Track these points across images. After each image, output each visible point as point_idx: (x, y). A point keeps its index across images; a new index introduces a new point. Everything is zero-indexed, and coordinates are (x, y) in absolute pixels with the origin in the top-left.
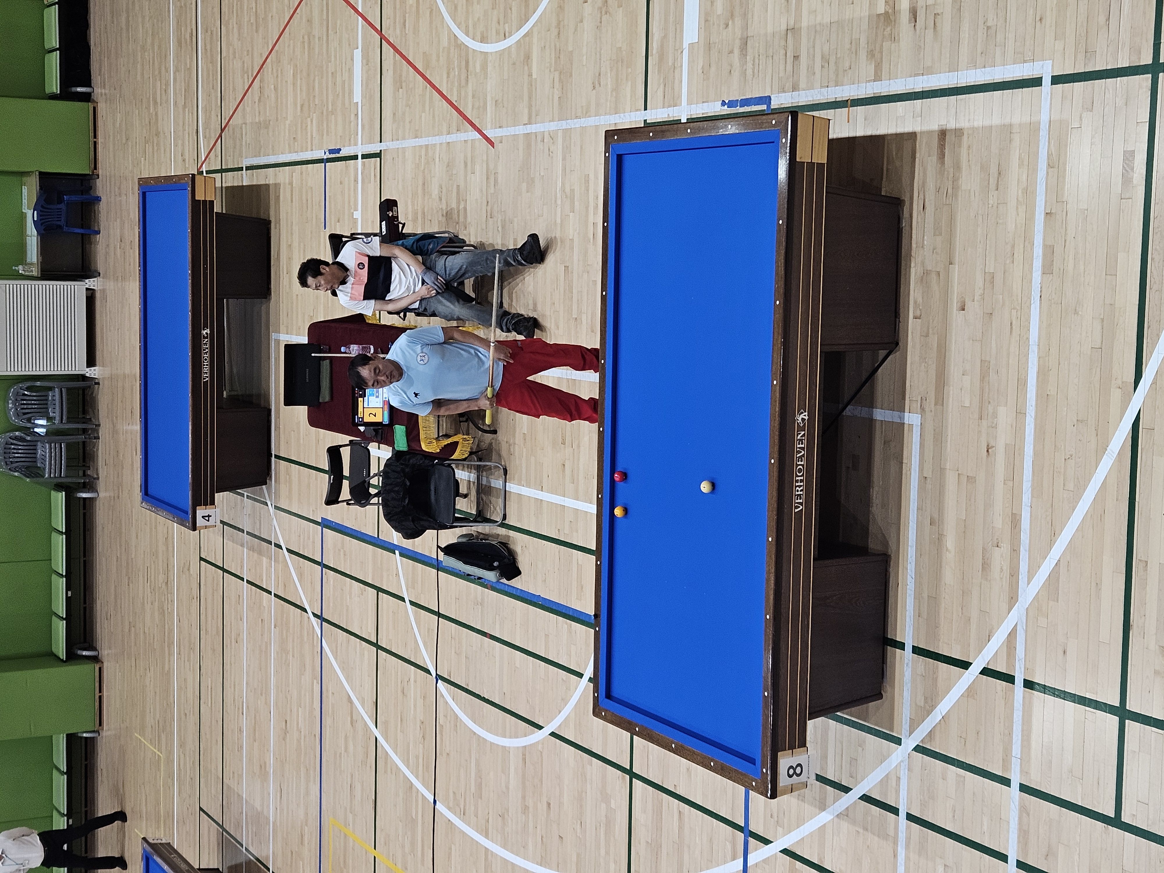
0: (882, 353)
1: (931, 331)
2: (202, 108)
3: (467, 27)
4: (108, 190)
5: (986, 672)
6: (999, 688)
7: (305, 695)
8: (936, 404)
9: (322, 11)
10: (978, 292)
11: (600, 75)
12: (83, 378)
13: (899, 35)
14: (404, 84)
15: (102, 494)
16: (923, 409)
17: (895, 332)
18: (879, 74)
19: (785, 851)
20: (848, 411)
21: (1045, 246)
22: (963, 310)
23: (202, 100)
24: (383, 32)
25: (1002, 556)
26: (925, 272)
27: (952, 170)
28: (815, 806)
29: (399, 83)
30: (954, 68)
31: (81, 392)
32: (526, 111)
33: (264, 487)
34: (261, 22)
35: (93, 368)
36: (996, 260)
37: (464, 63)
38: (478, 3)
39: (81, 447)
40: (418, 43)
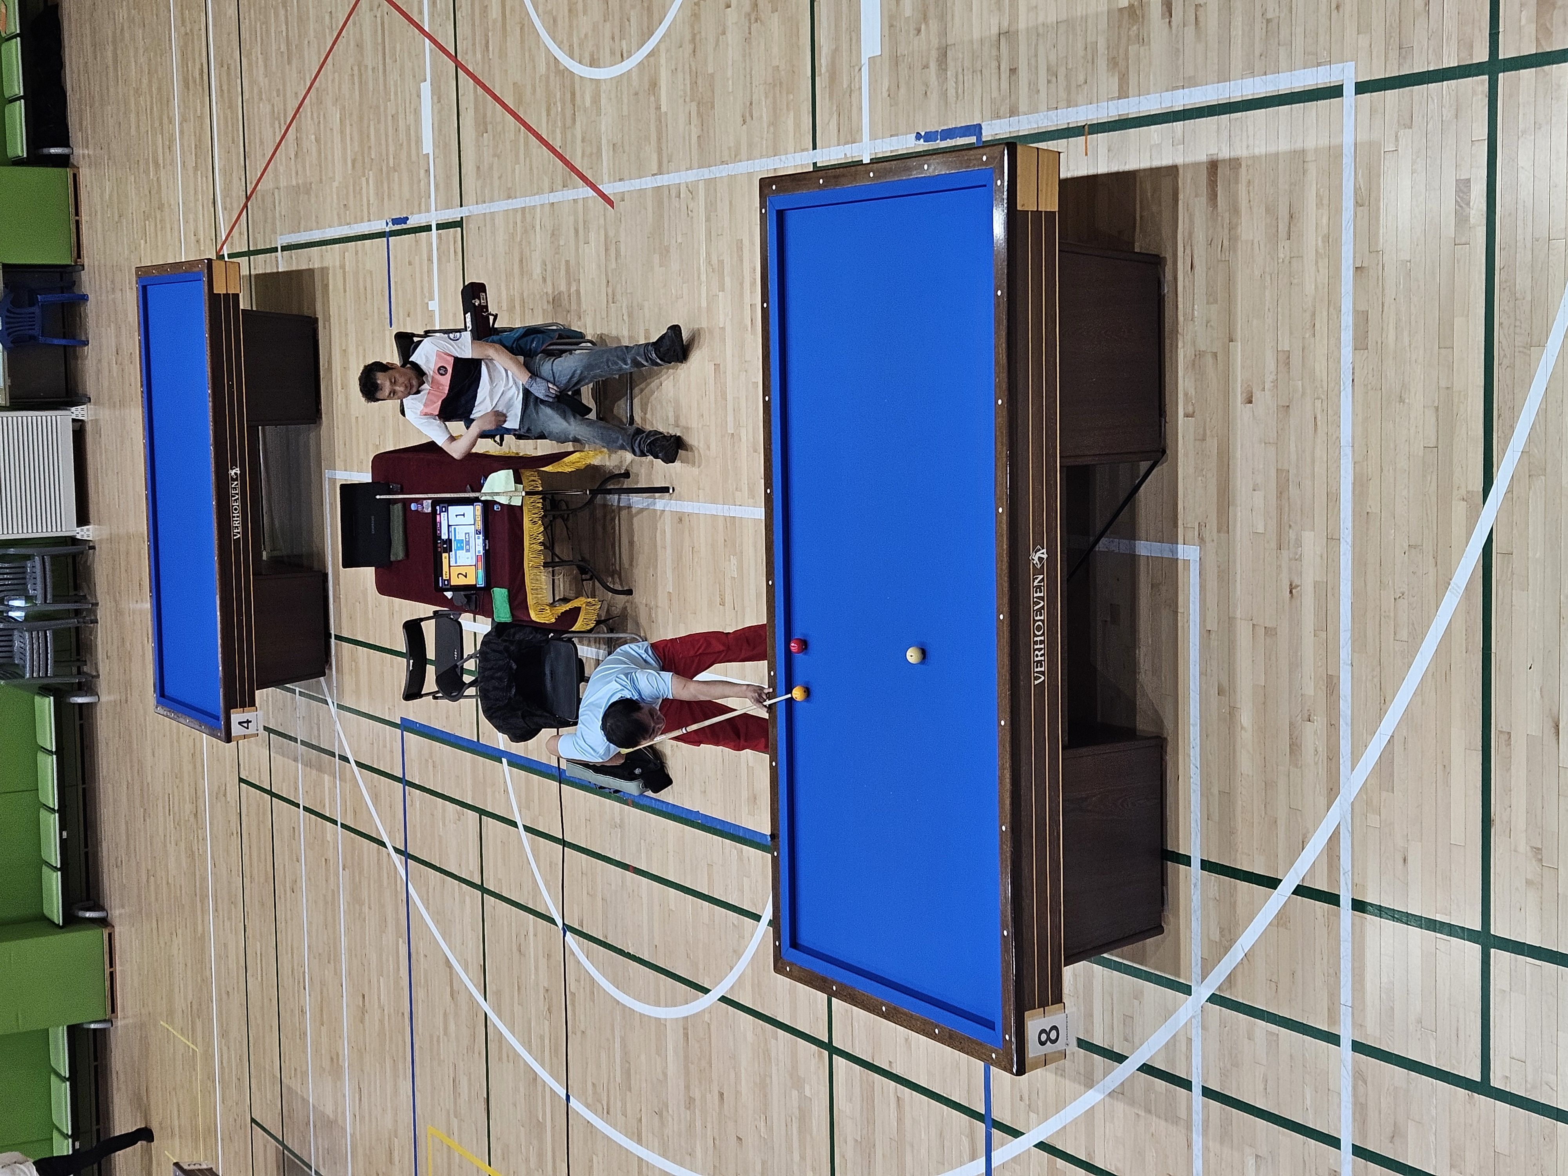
0: (1144, 466)
1: (1208, 433)
2: (220, 170)
3: (571, 47)
5: (1301, 891)
6: (1319, 914)
7: (388, 960)
8: (1219, 531)
9: (376, 32)
10: (1269, 378)
11: (751, 104)
12: (73, 540)
13: (1149, 35)
14: (489, 127)
15: (104, 698)
16: (1202, 540)
17: (1160, 436)
18: (1125, 89)
19: (1041, 1146)
20: (1103, 545)
21: (1356, 312)
22: (1250, 402)
23: (220, 158)
24: (459, 58)
25: (1315, 733)
26: (1197, 353)
27: (1227, 214)
28: (1080, 1083)
29: (482, 126)
30: (1224, 77)
31: (70, 560)
32: (655, 157)
33: (322, 678)
34: (294, 50)
35: (85, 528)
36: (1291, 333)
37: (568, 96)
38: (585, 12)
39: (73, 634)
40: (506, 71)
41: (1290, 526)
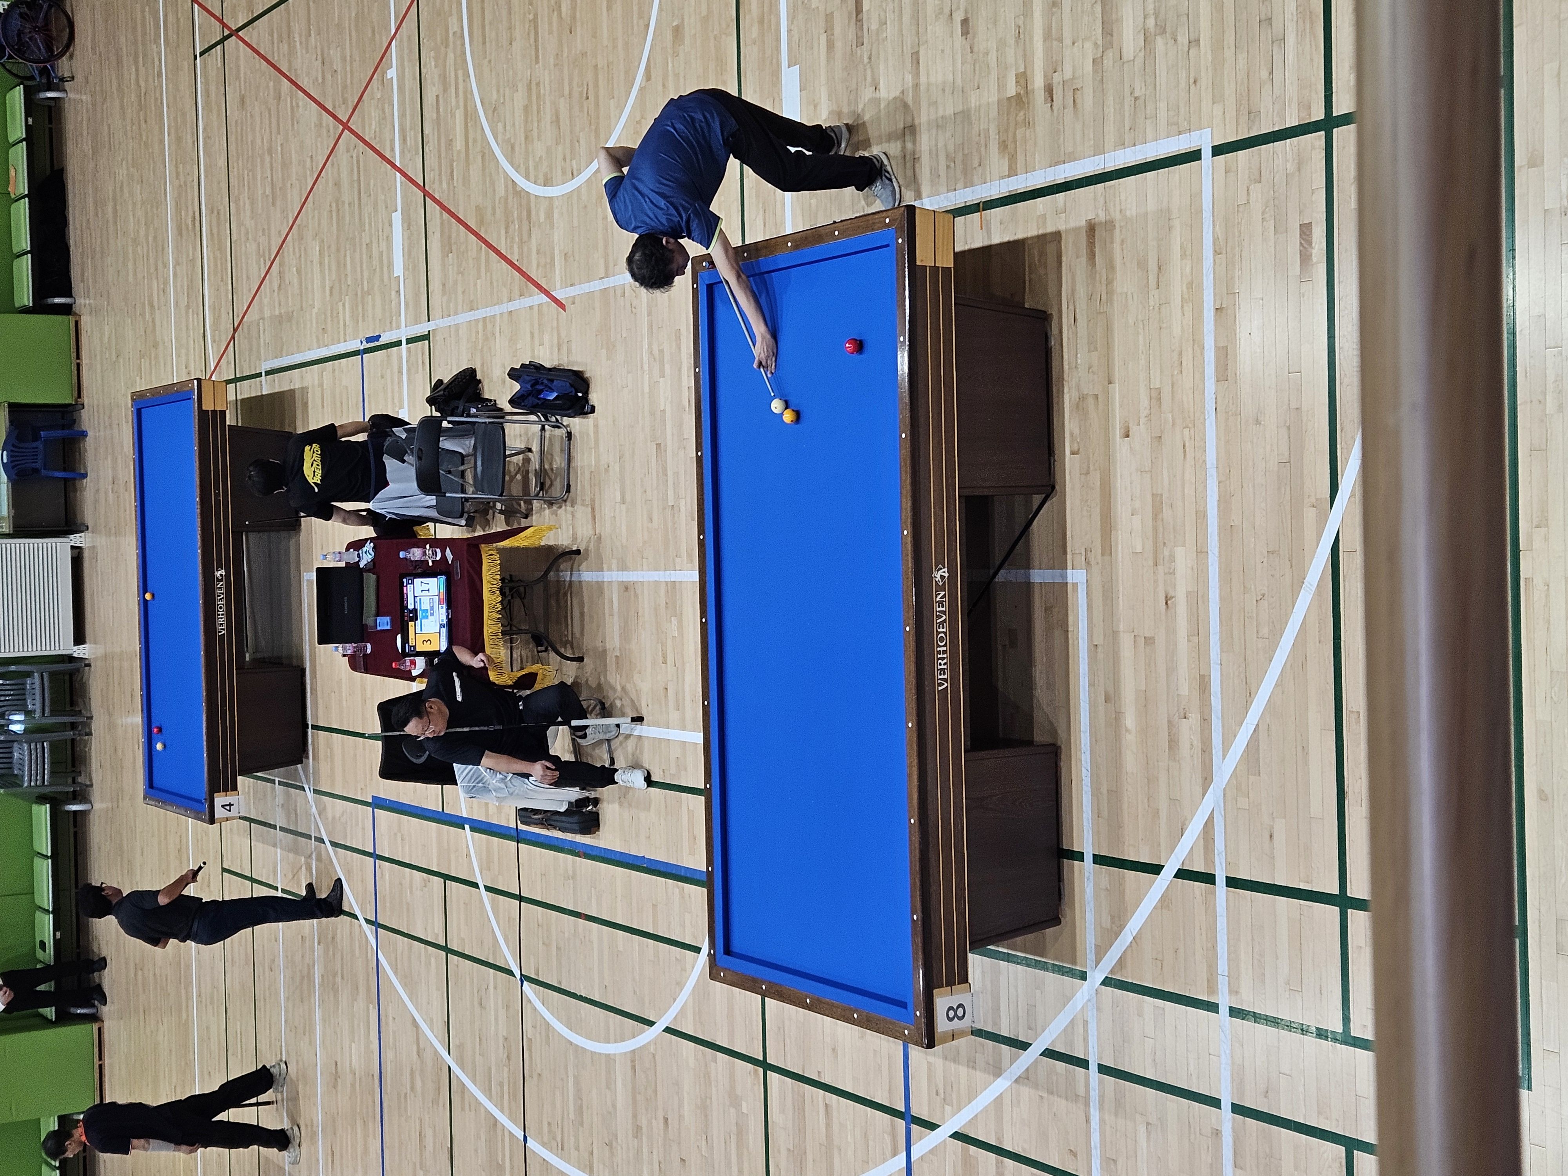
0: (1037, 499)
1: (1091, 467)
2: (209, 306)
3: (527, 170)
4: (96, 423)
5: (1181, 874)
6: (1197, 893)
7: (359, 1025)
8: (1103, 555)
9: (352, 170)
10: (1144, 413)
12: (70, 659)
13: (1034, 119)
14: (454, 248)
15: (97, 806)
16: (1088, 562)
17: (1050, 473)
18: (1014, 168)
19: (956, 1136)
20: (1001, 576)
21: (1217, 348)
22: (1128, 436)
23: (210, 296)
24: (427, 188)
25: (1191, 728)
26: (1081, 396)
27: (1104, 271)
28: (989, 1073)
29: (448, 247)
30: (1099, 150)
31: (67, 678)
32: (602, 261)
33: (299, 766)
34: (278, 193)
35: (81, 647)
36: (1161, 372)
37: (525, 213)
38: (539, 139)
39: (69, 747)
40: (469, 196)
41: (1164, 544)
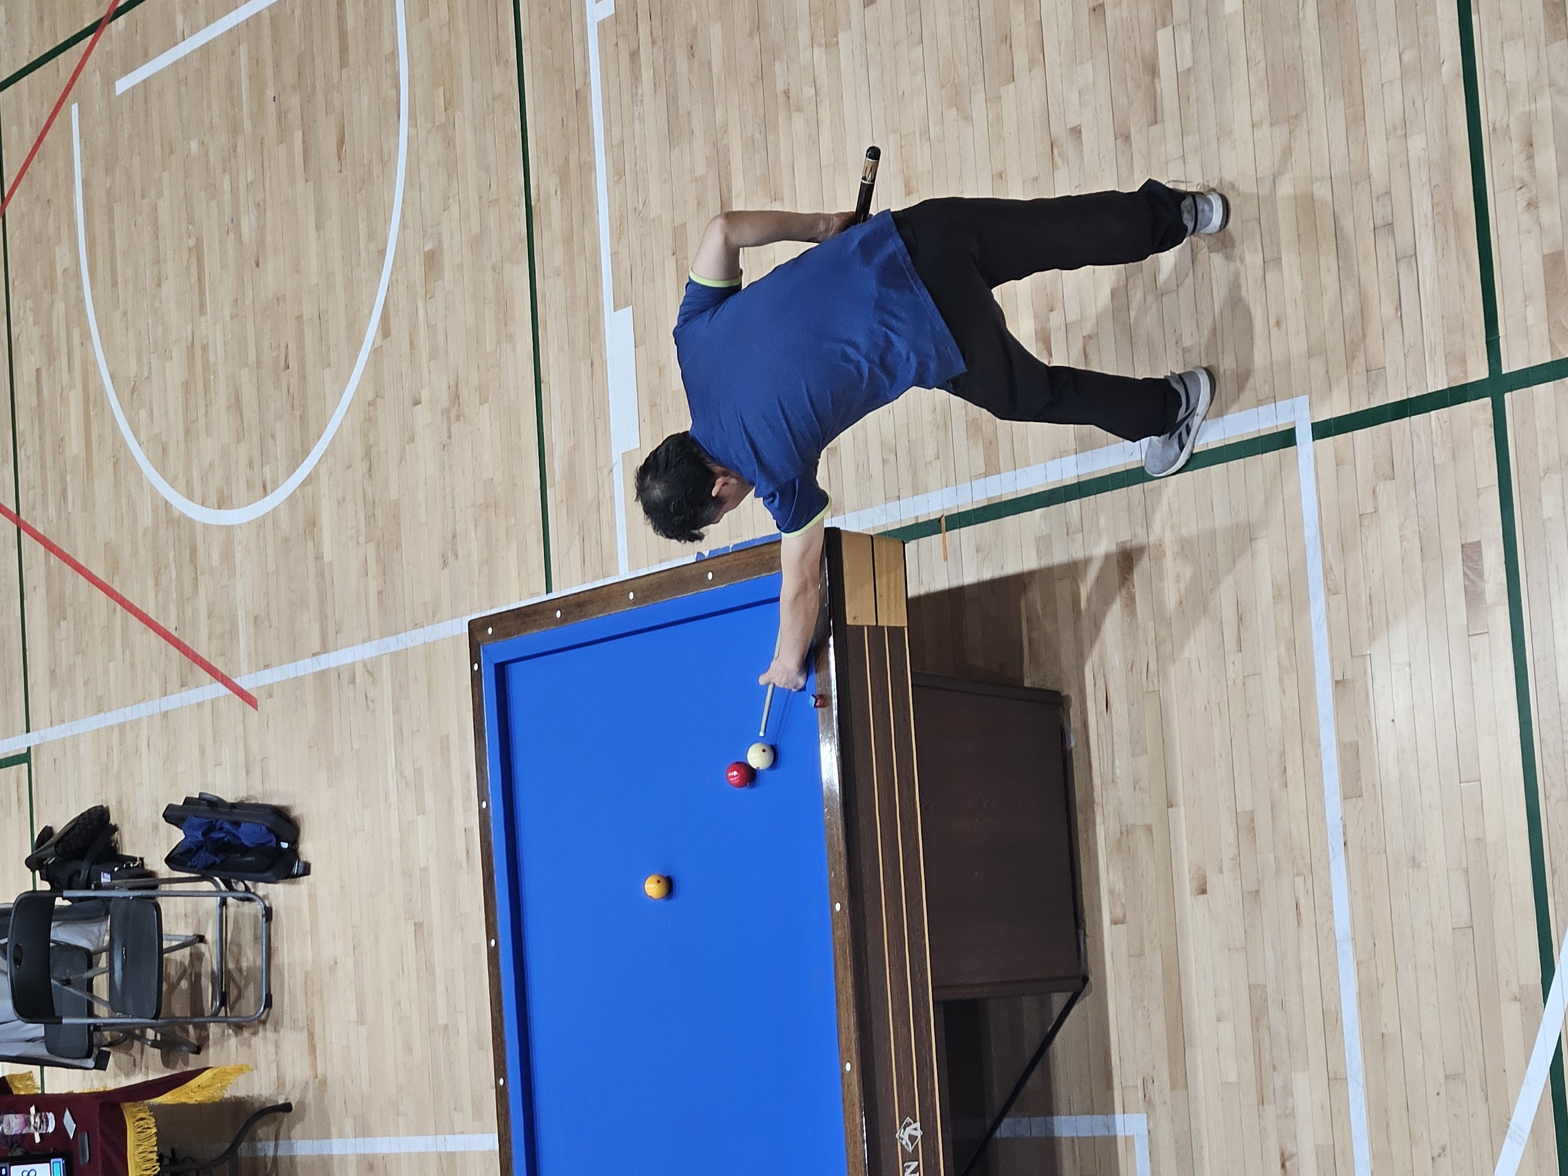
1: (1147, 944)
3: (189, 483)
8: (1173, 1088)
10: (1228, 853)
11: (454, 537)
14: (69, 612)
16: (1148, 1101)
17: (1079, 957)
18: (994, 462)
20: (1005, 1130)
22: (1204, 891)
24: (23, 516)
26: (1124, 828)
27: (1151, 623)
29: (58, 610)
32: (315, 628)
36: (1253, 785)
37: (187, 553)
38: (208, 433)
40: (93, 527)
41: (1274, 1068)
